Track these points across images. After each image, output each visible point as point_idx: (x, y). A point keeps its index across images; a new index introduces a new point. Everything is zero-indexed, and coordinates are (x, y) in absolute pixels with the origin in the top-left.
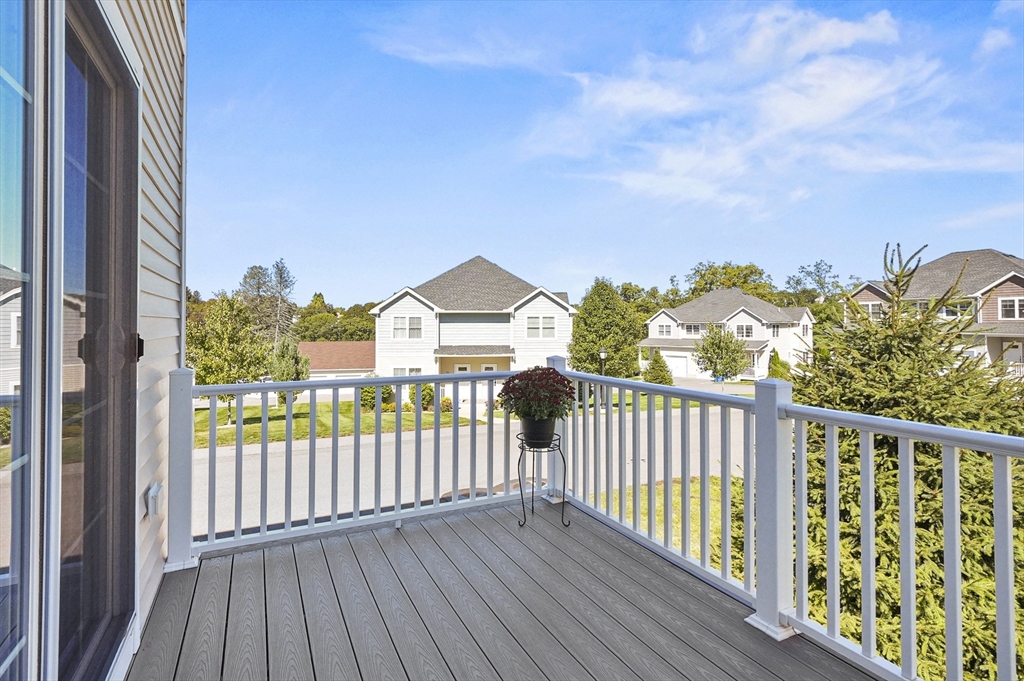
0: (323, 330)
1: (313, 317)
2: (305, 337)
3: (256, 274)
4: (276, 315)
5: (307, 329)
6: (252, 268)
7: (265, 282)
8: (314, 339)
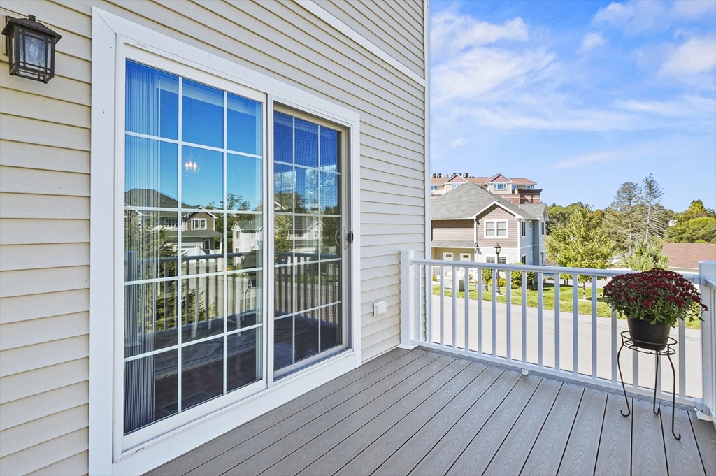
0: (702, 232)
1: (690, 221)
2: (681, 239)
3: (628, 190)
4: (646, 220)
5: (684, 232)
6: (624, 185)
7: (635, 195)
8: (691, 240)
